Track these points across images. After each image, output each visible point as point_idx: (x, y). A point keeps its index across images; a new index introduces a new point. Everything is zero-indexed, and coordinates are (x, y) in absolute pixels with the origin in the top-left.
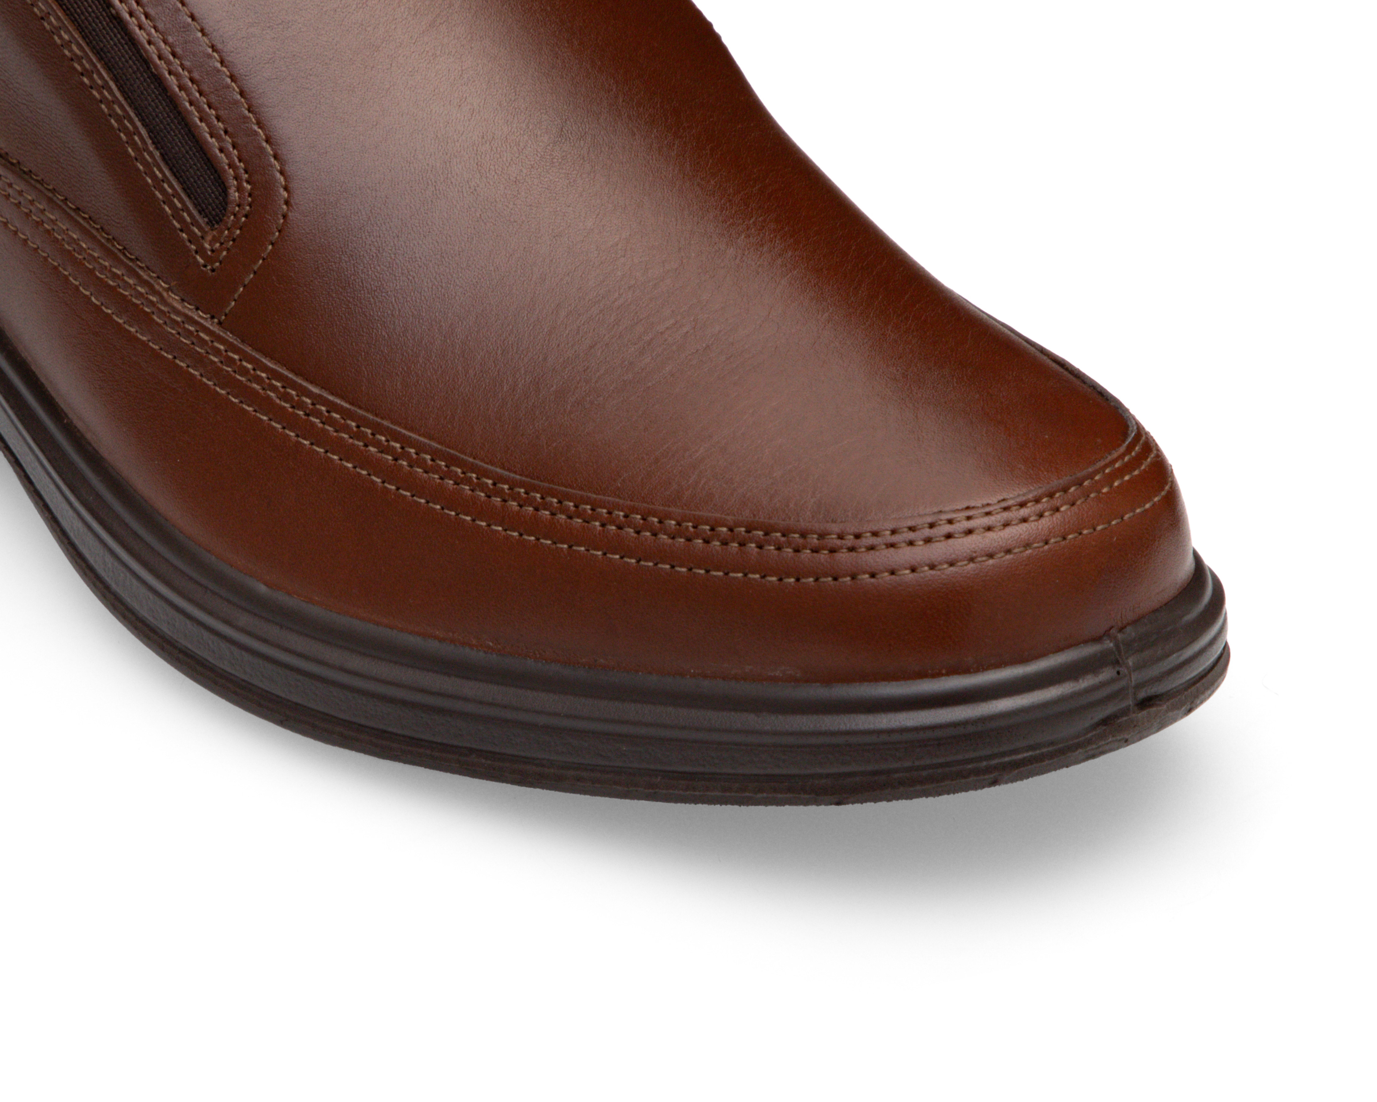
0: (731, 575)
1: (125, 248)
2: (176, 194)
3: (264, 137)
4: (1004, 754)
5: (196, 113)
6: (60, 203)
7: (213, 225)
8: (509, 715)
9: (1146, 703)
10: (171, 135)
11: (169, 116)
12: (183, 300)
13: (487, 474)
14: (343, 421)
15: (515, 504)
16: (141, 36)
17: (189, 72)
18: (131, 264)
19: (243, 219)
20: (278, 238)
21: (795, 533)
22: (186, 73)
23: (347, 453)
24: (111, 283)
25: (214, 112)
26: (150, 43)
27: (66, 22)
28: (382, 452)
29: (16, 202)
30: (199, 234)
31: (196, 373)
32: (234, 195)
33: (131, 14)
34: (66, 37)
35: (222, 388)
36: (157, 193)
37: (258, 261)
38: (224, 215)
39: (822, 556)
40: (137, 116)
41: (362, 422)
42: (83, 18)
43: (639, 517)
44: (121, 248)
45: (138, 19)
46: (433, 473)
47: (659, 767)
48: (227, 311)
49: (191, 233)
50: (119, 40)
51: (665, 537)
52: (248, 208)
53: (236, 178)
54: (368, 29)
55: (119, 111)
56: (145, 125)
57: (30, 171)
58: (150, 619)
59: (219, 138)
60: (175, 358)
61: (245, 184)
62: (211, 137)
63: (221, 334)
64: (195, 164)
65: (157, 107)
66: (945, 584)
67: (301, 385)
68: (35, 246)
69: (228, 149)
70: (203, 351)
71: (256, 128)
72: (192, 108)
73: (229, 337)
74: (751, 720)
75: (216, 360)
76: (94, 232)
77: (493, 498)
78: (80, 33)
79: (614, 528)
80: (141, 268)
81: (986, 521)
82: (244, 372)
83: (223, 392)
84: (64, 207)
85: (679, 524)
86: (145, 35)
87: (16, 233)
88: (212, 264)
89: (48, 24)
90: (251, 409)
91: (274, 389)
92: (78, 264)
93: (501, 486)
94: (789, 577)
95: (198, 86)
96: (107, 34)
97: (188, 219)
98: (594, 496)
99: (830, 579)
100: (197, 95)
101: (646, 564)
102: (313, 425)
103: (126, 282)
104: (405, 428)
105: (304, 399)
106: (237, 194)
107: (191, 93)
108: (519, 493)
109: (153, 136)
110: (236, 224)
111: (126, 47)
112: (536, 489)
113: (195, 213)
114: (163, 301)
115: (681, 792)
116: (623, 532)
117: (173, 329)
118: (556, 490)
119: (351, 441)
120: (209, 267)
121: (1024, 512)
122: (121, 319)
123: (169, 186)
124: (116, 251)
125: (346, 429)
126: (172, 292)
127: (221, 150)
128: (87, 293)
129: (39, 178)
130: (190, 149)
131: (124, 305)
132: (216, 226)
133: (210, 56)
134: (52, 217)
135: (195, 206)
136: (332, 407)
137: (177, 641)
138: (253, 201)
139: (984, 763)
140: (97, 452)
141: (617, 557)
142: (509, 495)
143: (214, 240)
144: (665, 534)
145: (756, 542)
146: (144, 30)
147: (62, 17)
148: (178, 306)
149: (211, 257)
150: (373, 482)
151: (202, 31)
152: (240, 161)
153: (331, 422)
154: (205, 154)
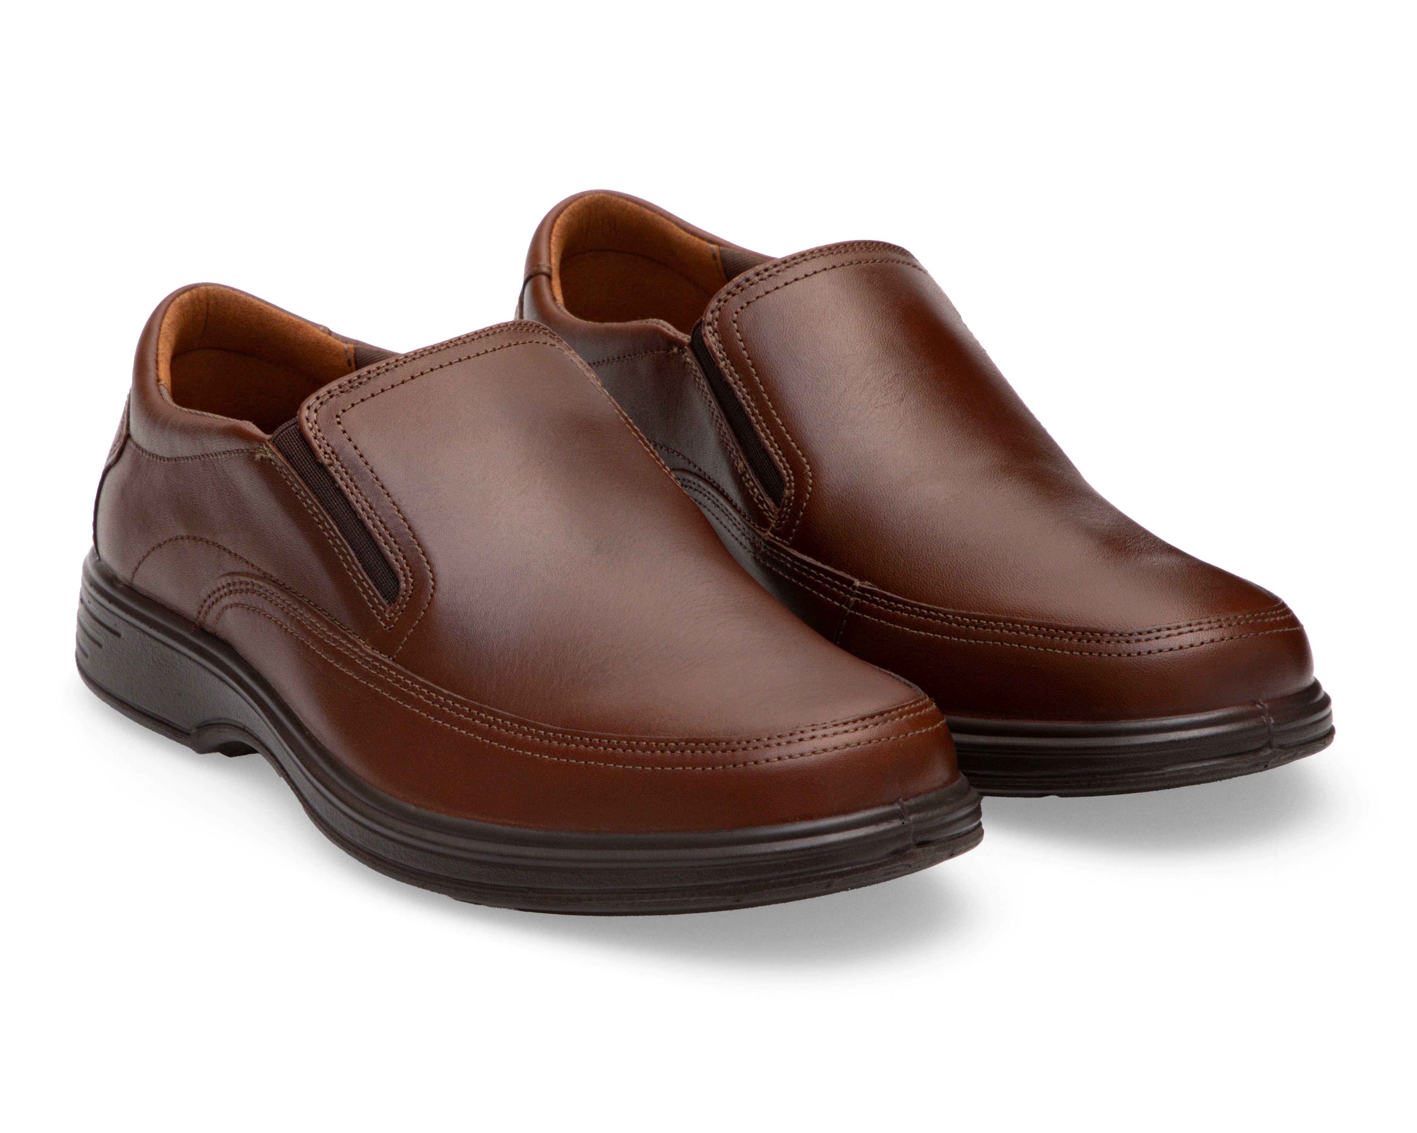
0: (676, 768)
1: (341, 624)
2: (370, 588)
3: (421, 552)
4: (833, 868)
5: (383, 540)
6: (306, 603)
7: (391, 604)
8: (550, 864)
9: (922, 844)
10: (368, 554)
11: (367, 543)
12: (373, 649)
13: (541, 728)
14: (461, 708)
15: (556, 742)
16: (352, 498)
17: (379, 517)
18: (344, 632)
19: (408, 598)
20: (427, 608)
21: (712, 743)
22: (378, 518)
23: (463, 725)
24: (333, 645)
25: (393, 539)
26: (357, 502)
27: (310, 494)
28: (482, 723)
29: (282, 607)
30: (383, 609)
31: (379, 690)
32: (403, 585)
33: (347, 487)
34: (310, 502)
35: (393, 697)
36: (359, 588)
37: (415, 622)
38: (397, 597)
39: (728, 754)
40: (349, 544)
41: (472, 707)
42: (320, 491)
43: (625, 742)
44: (339, 624)
45: (351, 489)
46: (511, 731)
47: (634, 887)
48: (397, 652)
49: (378, 610)
50: (339, 502)
51: (640, 752)
52: (411, 592)
53: (405, 575)
54: (485, 493)
55: (339, 543)
56: (354, 550)
57: (290, 588)
58: (351, 837)
59: (395, 554)
60: (368, 683)
61: (410, 579)
62: (391, 553)
63: (394, 665)
64: (381, 570)
65: (360, 539)
66: (798, 766)
67: (438, 690)
68: (292, 631)
69: (400, 560)
70: (383, 677)
71: (417, 547)
72: (381, 537)
73: (399, 667)
74: (686, 853)
75: (391, 681)
76: (324, 616)
77: (544, 741)
78: (318, 499)
79: (611, 749)
80: (350, 633)
81: (824, 732)
82: (406, 685)
83: (394, 699)
84: (308, 605)
85: (648, 744)
86: (354, 497)
87: (281, 626)
88: (389, 626)
89: (300, 496)
90: (410, 707)
91: (423, 693)
92: (314, 637)
93: (549, 733)
94: (708, 767)
95: (384, 525)
96: (333, 499)
97: (377, 601)
98: (601, 733)
99: (732, 766)
100: (384, 530)
101: (628, 767)
102: (444, 711)
103: (341, 643)
104: (497, 708)
105: (440, 697)
106: (405, 585)
107: (380, 529)
108: (559, 736)
109: (358, 555)
110: (403, 602)
111: (344, 505)
112: (568, 733)
113: (381, 598)
114: (362, 650)
115: (648, 901)
116: (616, 752)
117: (366, 665)
118: (579, 732)
119: (465, 718)
120: (388, 628)
121: (846, 728)
122: (338, 665)
123: (366, 584)
124: (336, 625)
125: (463, 712)
126: (367, 645)
127: (397, 560)
128: (320, 653)
129: (295, 591)
130: (379, 561)
131: (340, 657)
132: (393, 604)
133: (392, 508)
134: (301, 612)
135: (381, 594)
136: (456, 700)
137: (365, 848)
138: (414, 589)
139: (822, 873)
140: (325, 747)
141: (612, 765)
142: (553, 738)
143: (391, 611)
144: (639, 750)
145: (691, 750)
146: (354, 494)
147: (308, 491)
148: (370, 652)
149: (389, 621)
150: (477, 740)
151: (388, 494)
152: (407, 566)
153: (454, 709)
154: (387, 564)
